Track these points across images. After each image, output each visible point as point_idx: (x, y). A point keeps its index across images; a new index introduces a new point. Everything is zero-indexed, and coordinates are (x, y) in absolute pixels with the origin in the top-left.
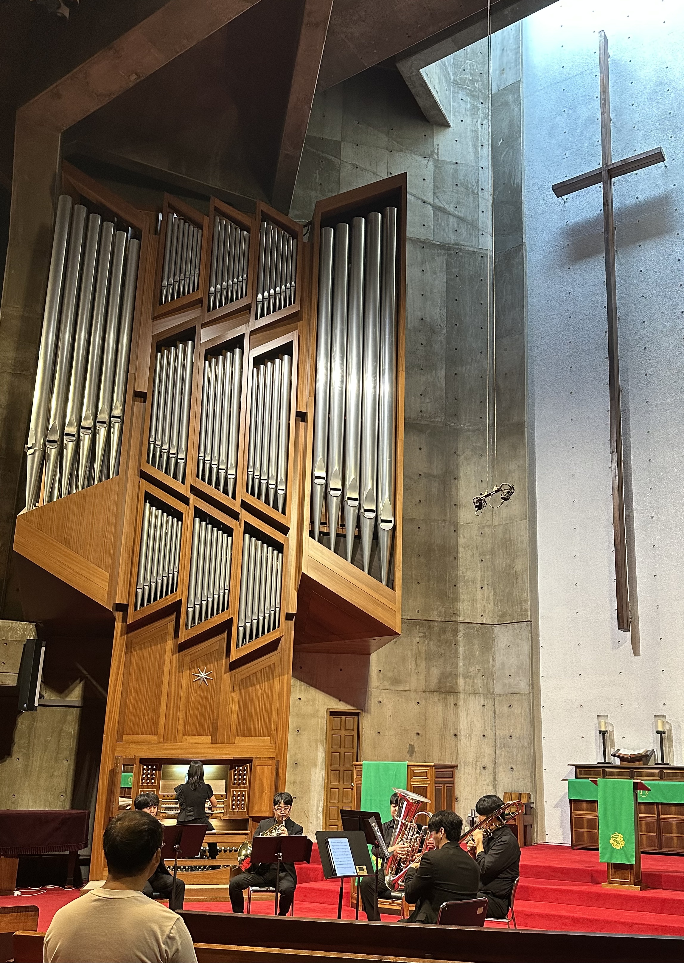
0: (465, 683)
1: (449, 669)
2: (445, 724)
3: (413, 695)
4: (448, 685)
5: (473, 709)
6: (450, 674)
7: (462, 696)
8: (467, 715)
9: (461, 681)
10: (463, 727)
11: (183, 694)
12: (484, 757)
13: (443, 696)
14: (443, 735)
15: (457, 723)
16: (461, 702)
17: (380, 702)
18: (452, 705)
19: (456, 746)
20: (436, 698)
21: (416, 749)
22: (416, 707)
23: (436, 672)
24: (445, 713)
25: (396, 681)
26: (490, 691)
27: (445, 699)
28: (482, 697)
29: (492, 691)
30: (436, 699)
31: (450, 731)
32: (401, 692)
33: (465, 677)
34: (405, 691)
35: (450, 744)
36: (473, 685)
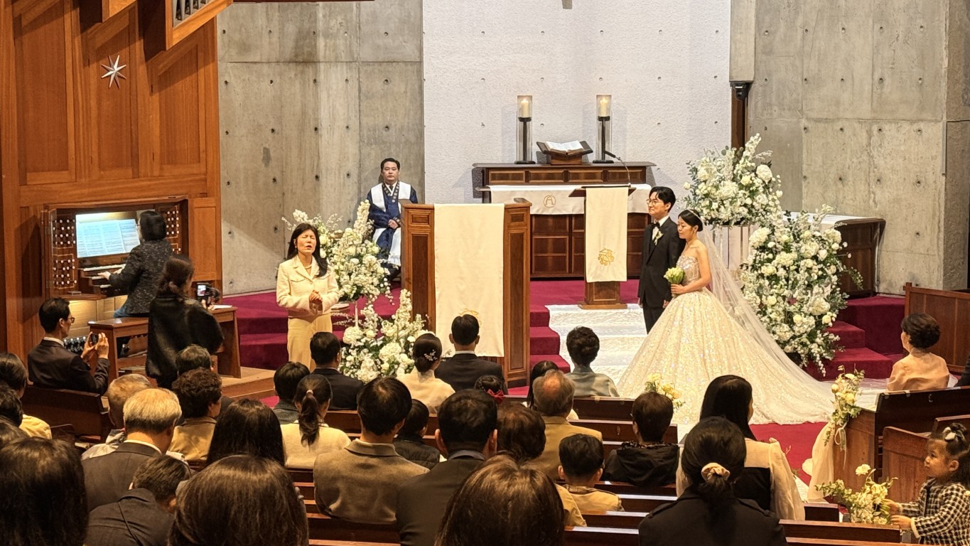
0: (325, 46)
1: (307, 25)
2: (304, 113)
3: (265, 68)
4: (306, 49)
5: (335, 87)
6: (308, 33)
7: (322, 66)
8: (329, 97)
9: (321, 43)
10: (324, 115)
11: (93, 103)
12: (348, 159)
13: (300, 68)
14: (302, 130)
15: (317, 111)
16: (321, 78)
17: (226, 82)
18: (312, 82)
19: (317, 144)
20: (291, 71)
21: (272, 154)
22: (270, 87)
23: (291, 29)
24: (303, 96)
25: (245, 47)
26: (353, 58)
27: (302, 72)
28: (345, 68)
29: (355, 56)
30: (292, 75)
31: (309, 123)
32: (251, 65)
33: (326, 36)
34: (255, 63)
35: (310, 143)
36: (335, 48)
